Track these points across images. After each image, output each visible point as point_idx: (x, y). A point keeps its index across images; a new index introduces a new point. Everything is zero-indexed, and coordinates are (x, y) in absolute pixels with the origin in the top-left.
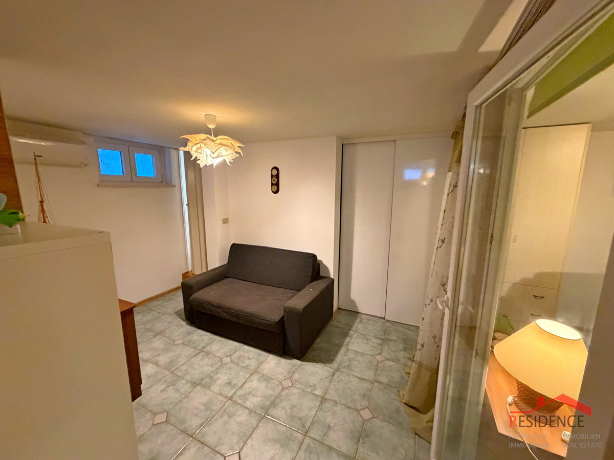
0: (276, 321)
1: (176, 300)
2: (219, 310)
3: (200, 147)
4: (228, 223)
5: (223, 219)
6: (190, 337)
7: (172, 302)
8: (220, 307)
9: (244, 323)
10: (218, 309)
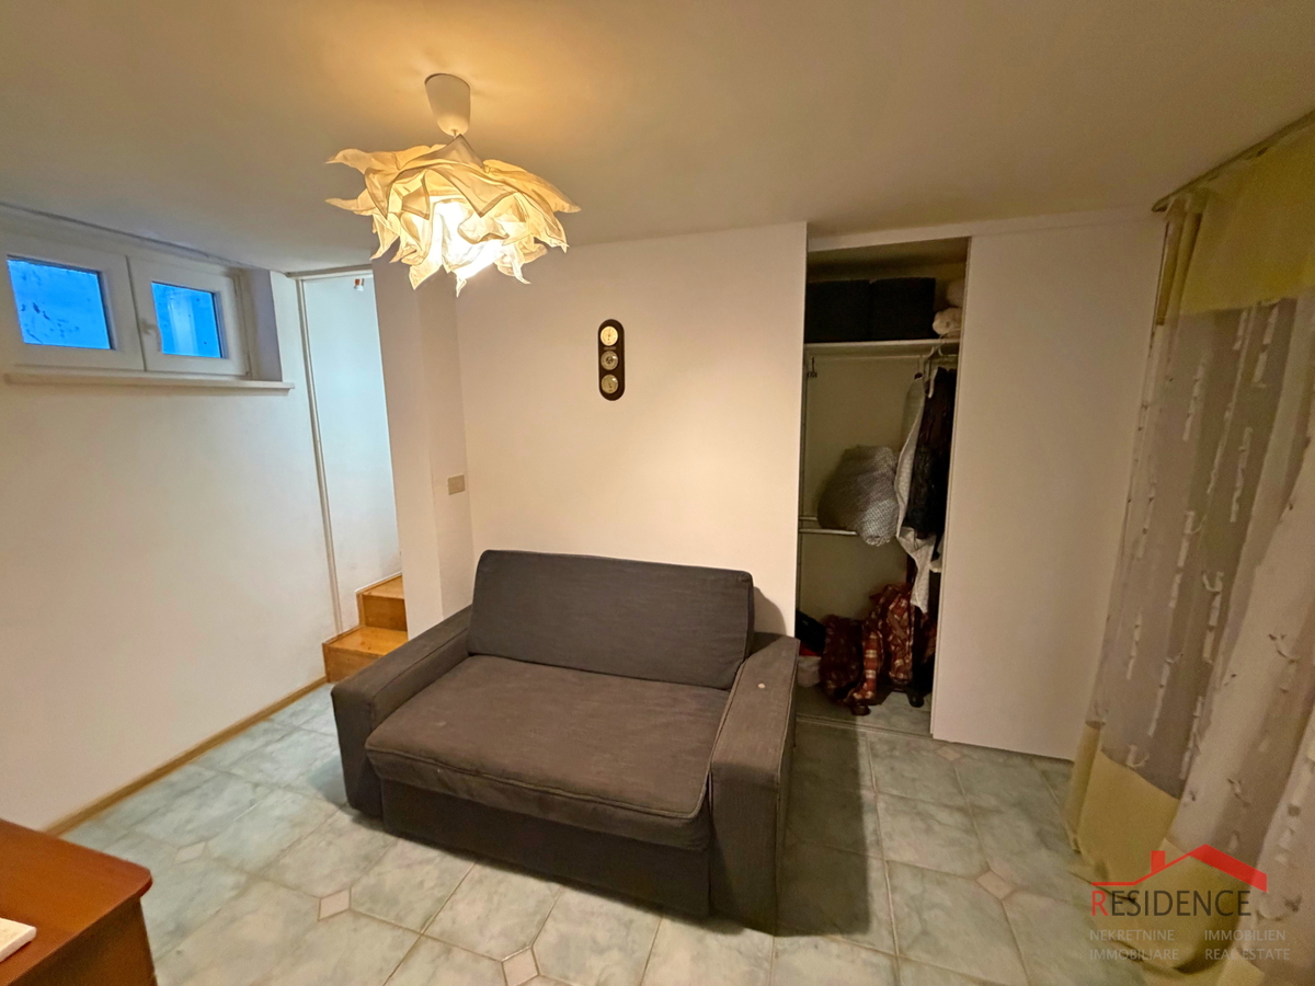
0: (692, 815)
1: (310, 732)
2: (474, 782)
3: (424, 192)
4: (463, 490)
5: (450, 480)
6: (370, 880)
7: (295, 737)
8: (477, 773)
9: (568, 822)
10: (467, 777)
